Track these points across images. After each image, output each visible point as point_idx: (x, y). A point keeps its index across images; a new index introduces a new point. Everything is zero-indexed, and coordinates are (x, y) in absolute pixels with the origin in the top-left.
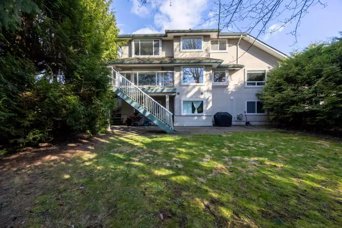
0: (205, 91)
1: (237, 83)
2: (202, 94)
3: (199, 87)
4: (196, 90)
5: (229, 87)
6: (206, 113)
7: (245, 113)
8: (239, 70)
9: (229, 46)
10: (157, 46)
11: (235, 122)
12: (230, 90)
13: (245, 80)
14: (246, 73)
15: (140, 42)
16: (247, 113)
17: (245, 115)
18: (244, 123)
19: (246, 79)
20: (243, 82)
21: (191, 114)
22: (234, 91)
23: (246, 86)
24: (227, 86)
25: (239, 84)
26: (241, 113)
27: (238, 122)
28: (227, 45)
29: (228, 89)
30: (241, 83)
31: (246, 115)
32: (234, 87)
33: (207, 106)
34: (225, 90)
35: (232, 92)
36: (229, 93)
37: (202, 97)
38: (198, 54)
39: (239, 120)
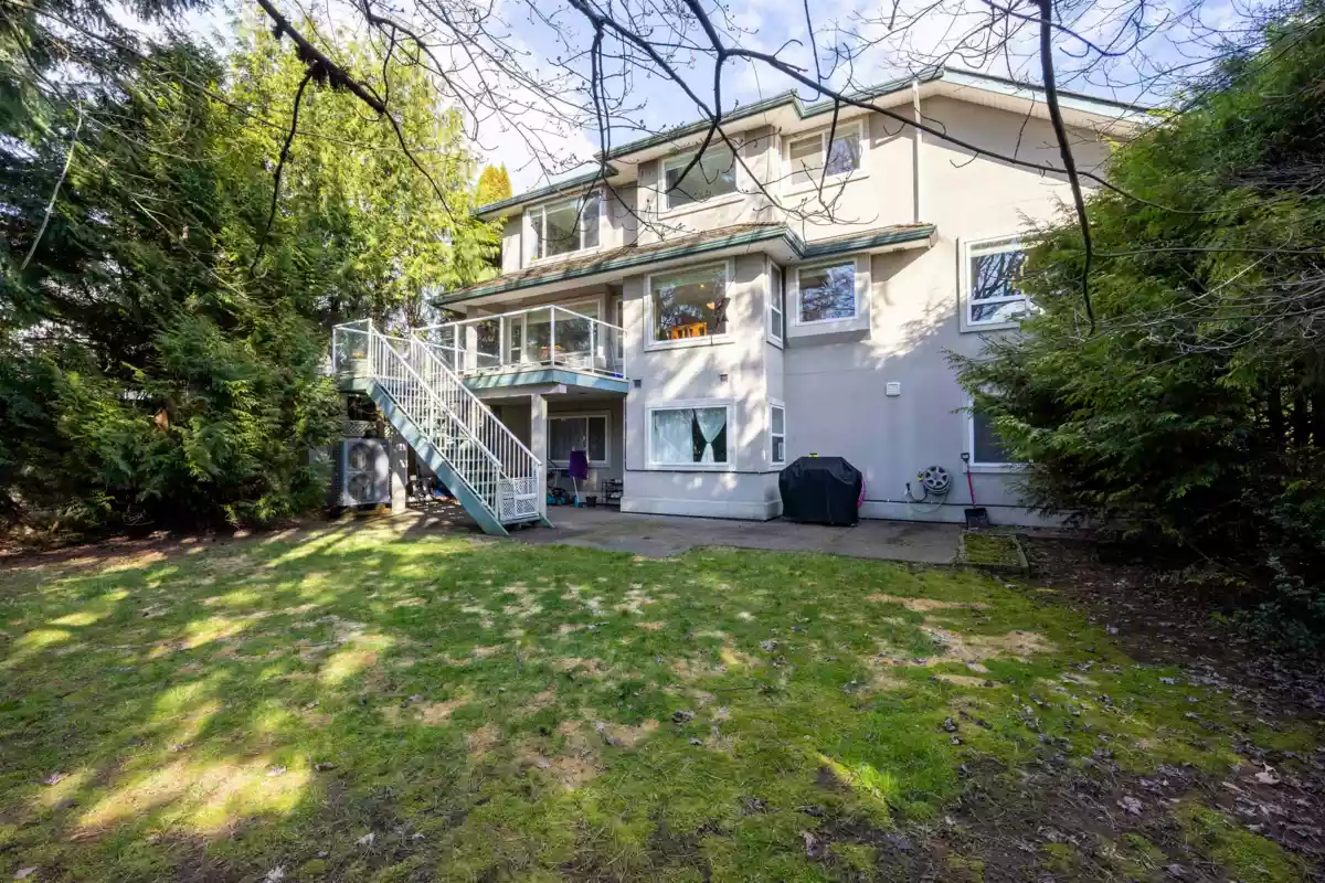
0: (733, 369)
1: (919, 316)
2: (723, 377)
3: (708, 350)
4: (696, 365)
5: (876, 336)
6: (741, 460)
7: (966, 460)
8: (925, 249)
9: (873, 146)
10: (593, 213)
11: (908, 506)
12: (879, 352)
13: (962, 294)
14: (967, 255)
15: (544, 214)
16: (977, 459)
17: (965, 470)
18: (958, 515)
19: (967, 290)
20: (951, 304)
21: (688, 463)
22: (901, 353)
23: (970, 322)
24: (865, 333)
25: (931, 319)
26: (939, 464)
27: (925, 509)
28: (865, 144)
29: (872, 348)
30: (942, 310)
31: (969, 474)
32: (902, 335)
33: (741, 433)
34: (858, 353)
35: (893, 361)
36: (879, 366)
37: (721, 392)
38: (722, 216)
39: (931, 499)
